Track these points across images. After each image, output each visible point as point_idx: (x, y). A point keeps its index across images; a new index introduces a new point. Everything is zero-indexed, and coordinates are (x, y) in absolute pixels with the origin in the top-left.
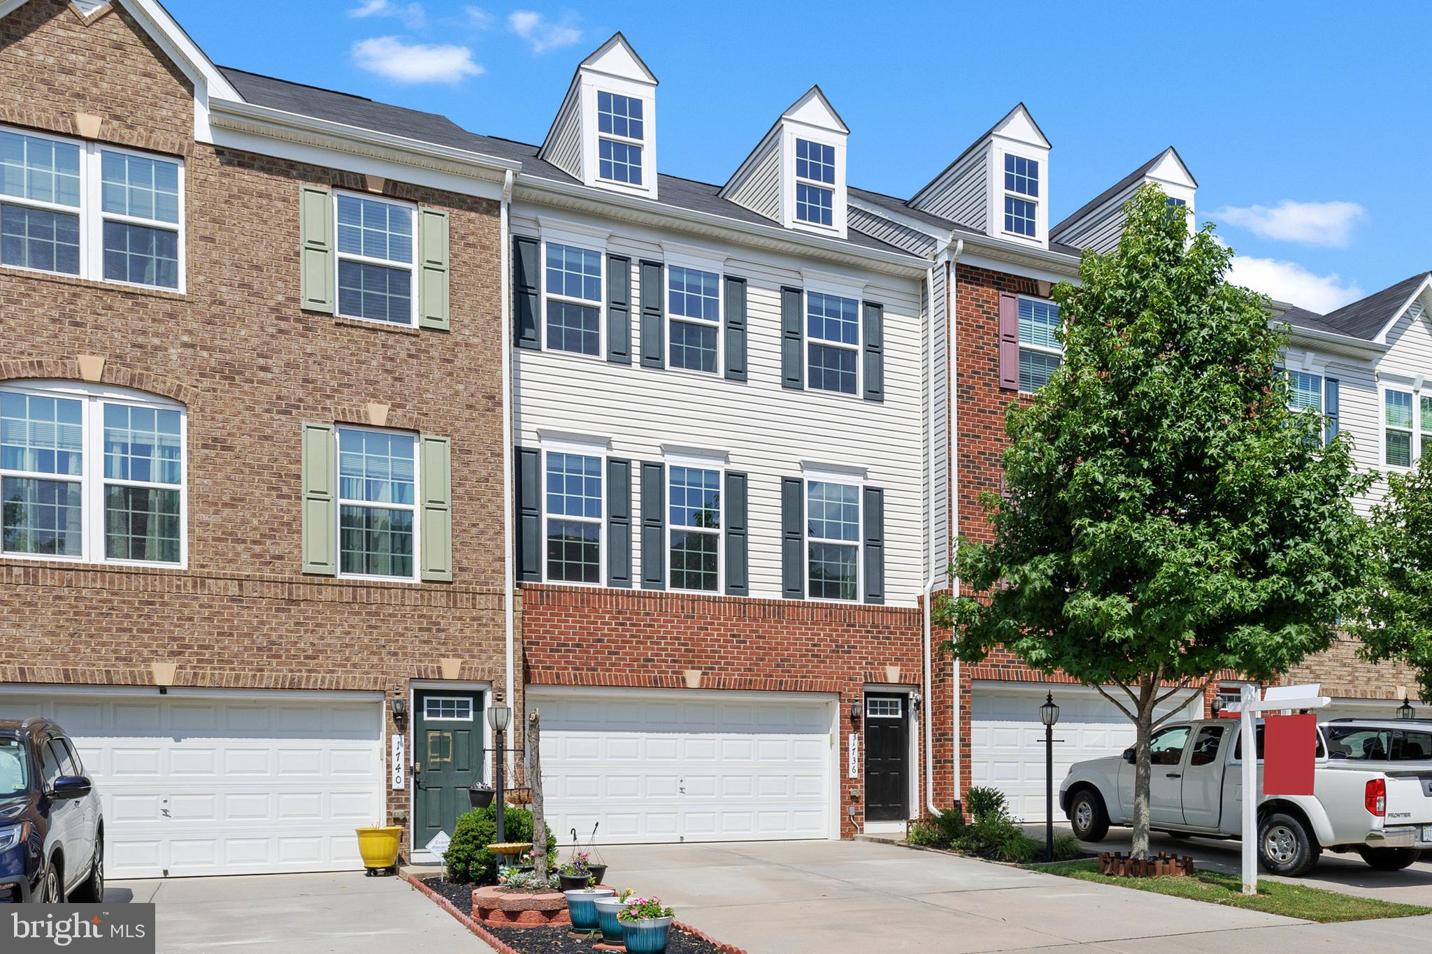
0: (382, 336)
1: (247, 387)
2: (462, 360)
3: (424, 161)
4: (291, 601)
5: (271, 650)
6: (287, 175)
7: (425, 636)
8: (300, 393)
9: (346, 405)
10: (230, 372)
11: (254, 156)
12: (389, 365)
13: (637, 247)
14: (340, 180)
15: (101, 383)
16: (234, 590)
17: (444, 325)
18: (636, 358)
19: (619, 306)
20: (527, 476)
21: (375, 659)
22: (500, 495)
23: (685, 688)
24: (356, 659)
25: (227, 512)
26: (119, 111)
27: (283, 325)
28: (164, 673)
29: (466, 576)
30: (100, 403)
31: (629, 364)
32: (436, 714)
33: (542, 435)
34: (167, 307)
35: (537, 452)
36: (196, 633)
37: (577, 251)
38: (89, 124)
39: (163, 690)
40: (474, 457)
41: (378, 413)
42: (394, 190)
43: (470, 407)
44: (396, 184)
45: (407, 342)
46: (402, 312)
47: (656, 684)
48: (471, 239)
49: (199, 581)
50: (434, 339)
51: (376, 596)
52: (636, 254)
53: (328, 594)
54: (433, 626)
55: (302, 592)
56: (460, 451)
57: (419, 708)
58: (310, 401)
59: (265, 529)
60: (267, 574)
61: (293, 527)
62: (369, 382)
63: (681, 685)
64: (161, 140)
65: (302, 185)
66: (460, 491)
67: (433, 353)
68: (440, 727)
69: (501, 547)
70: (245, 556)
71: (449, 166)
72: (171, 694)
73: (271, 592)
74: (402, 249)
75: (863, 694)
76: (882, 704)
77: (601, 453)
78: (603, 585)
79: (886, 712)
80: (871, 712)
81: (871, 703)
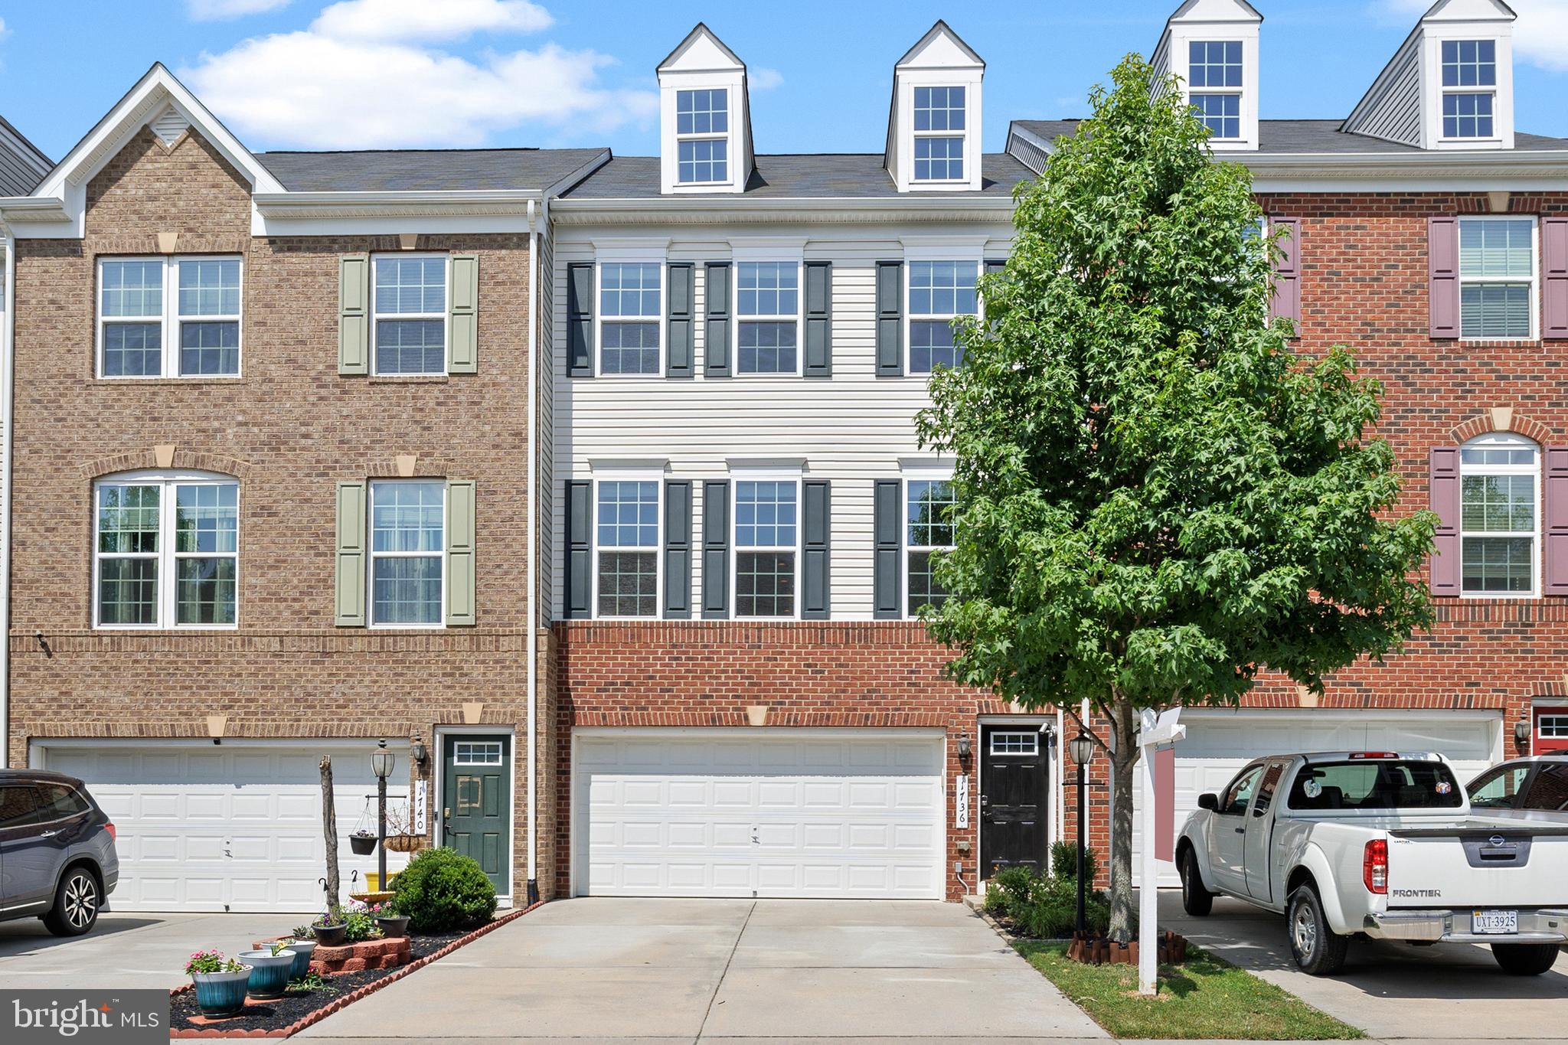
0: (413, 388)
1: (290, 455)
2: (489, 401)
3: (452, 210)
4: (325, 654)
5: (307, 701)
6: (330, 250)
7: (449, 681)
8: (337, 454)
9: (376, 460)
10: (276, 444)
11: (301, 239)
12: (418, 416)
13: (699, 249)
14: (378, 245)
15: (173, 468)
16: (276, 646)
17: (472, 368)
18: (699, 370)
19: (681, 316)
20: (578, 509)
21: (400, 706)
22: (524, 533)
23: (748, 726)
24: (382, 707)
25: (271, 574)
26: (192, 224)
27: (323, 392)
28: (217, 725)
29: (490, 618)
30: (174, 486)
31: (692, 377)
32: (467, 759)
33: (595, 464)
34: (226, 392)
35: (588, 484)
36: (244, 688)
37: (628, 266)
38: (168, 241)
39: (217, 741)
40: (499, 497)
41: (406, 465)
42: (427, 244)
43: (496, 446)
44: (427, 237)
45: (436, 391)
46: (435, 360)
47: (714, 722)
48: (501, 277)
49: (247, 639)
50: (463, 383)
51: (402, 644)
52: (699, 258)
53: (358, 645)
54: (455, 671)
55: (334, 644)
56: (484, 493)
57: (448, 753)
58: (345, 461)
59: (303, 586)
60: (305, 629)
61: (327, 583)
62: (400, 435)
63: (743, 722)
64: (225, 243)
65: (342, 256)
66: (484, 533)
67: (462, 398)
68: (470, 772)
69: (524, 587)
70: (286, 614)
71: (476, 209)
72: (224, 744)
73: (306, 646)
74: (435, 299)
75: (979, 727)
76: (1012, 739)
77: (658, 476)
78: (659, 617)
79: (1017, 748)
80: (997, 748)
81: (997, 739)
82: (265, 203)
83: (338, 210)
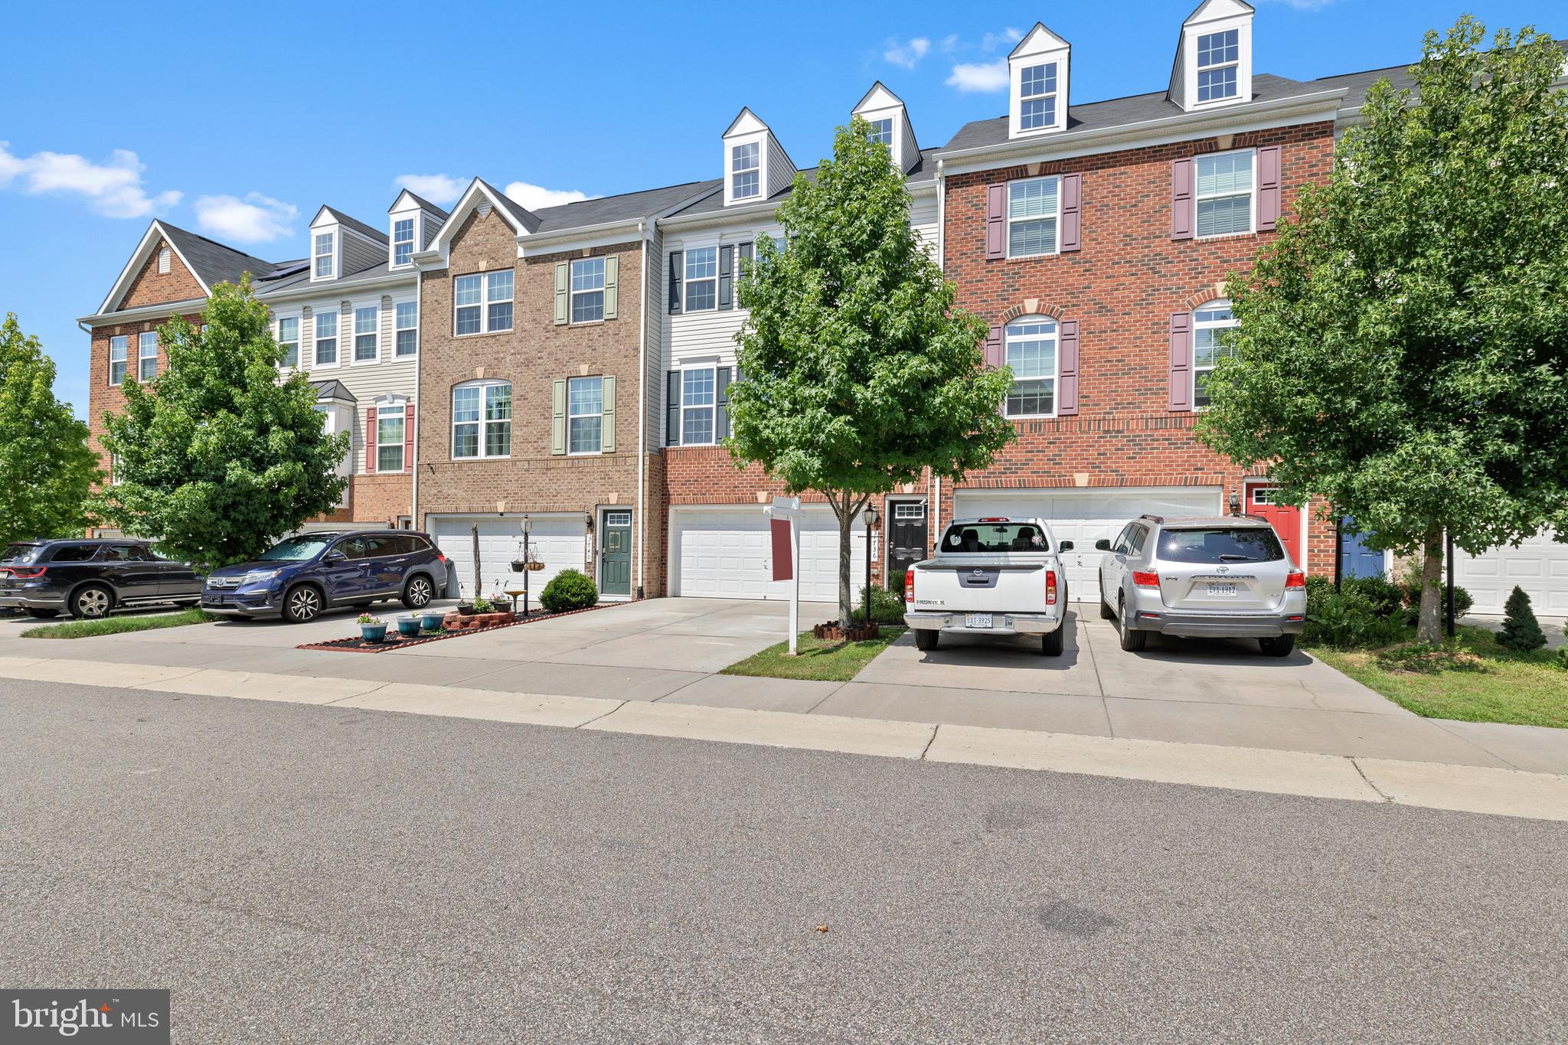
0: (588, 329)
1: (533, 368)
2: (623, 333)
3: (605, 233)
4: (548, 469)
5: (539, 493)
6: (551, 261)
7: (603, 482)
8: (553, 366)
9: (570, 369)
10: (527, 363)
11: (539, 257)
12: (590, 343)
13: (735, 237)
14: (572, 256)
15: (484, 379)
16: (526, 466)
17: (614, 316)
18: (735, 304)
19: (726, 275)
20: (673, 386)
21: (581, 495)
22: (638, 402)
23: (757, 503)
24: (573, 496)
25: (525, 429)
26: (493, 255)
27: (548, 335)
28: (501, 507)
29: (622, 448)
30: (485, 388)
31: (732, 308)
32: (613, 522)
33: (683, 361)
34: (506, 338)
35: (678, 372)
36: (513, 487)
37: (700, 251)
38: (483, 265)
39: (502, 514)
40: (626, 384)
41: (584, 369)
42: (596, 252)
43: (626, 357)
44: (595, 249)
45: (598, 328)
46: (599, 313)
47: (739, 501)
48: (630, 266)
49: (514, 463)
50: (610, 324)
51: (582, 463)
52: (736, 242)
53: (562, 464)
54: (606, 477)
55: (552, 464)
56: (619, 382)
57: (605, 520)
58: (557, 370)
59: (538, 435)
60: (539, 457)
61: (548, 433)
62: (582, 354)
63: (754, 501)
64: (507, 263)
65: (557, 264)
66: (620, 402)
67: (610, 332)
68: (615, 530)
69: (638, 430)
70: (531, 449)
71: (616, 231)
72: (505, 515)
73: (539, 465)
74: (599, 281)
75: (887, 502)
76: (908, 508)
77: (713, 365)
78: (713, 444)
79: (911, 514)
80: (899, 514)
81: (899, 508)
82: (522, 241)
83: (554, 240)
